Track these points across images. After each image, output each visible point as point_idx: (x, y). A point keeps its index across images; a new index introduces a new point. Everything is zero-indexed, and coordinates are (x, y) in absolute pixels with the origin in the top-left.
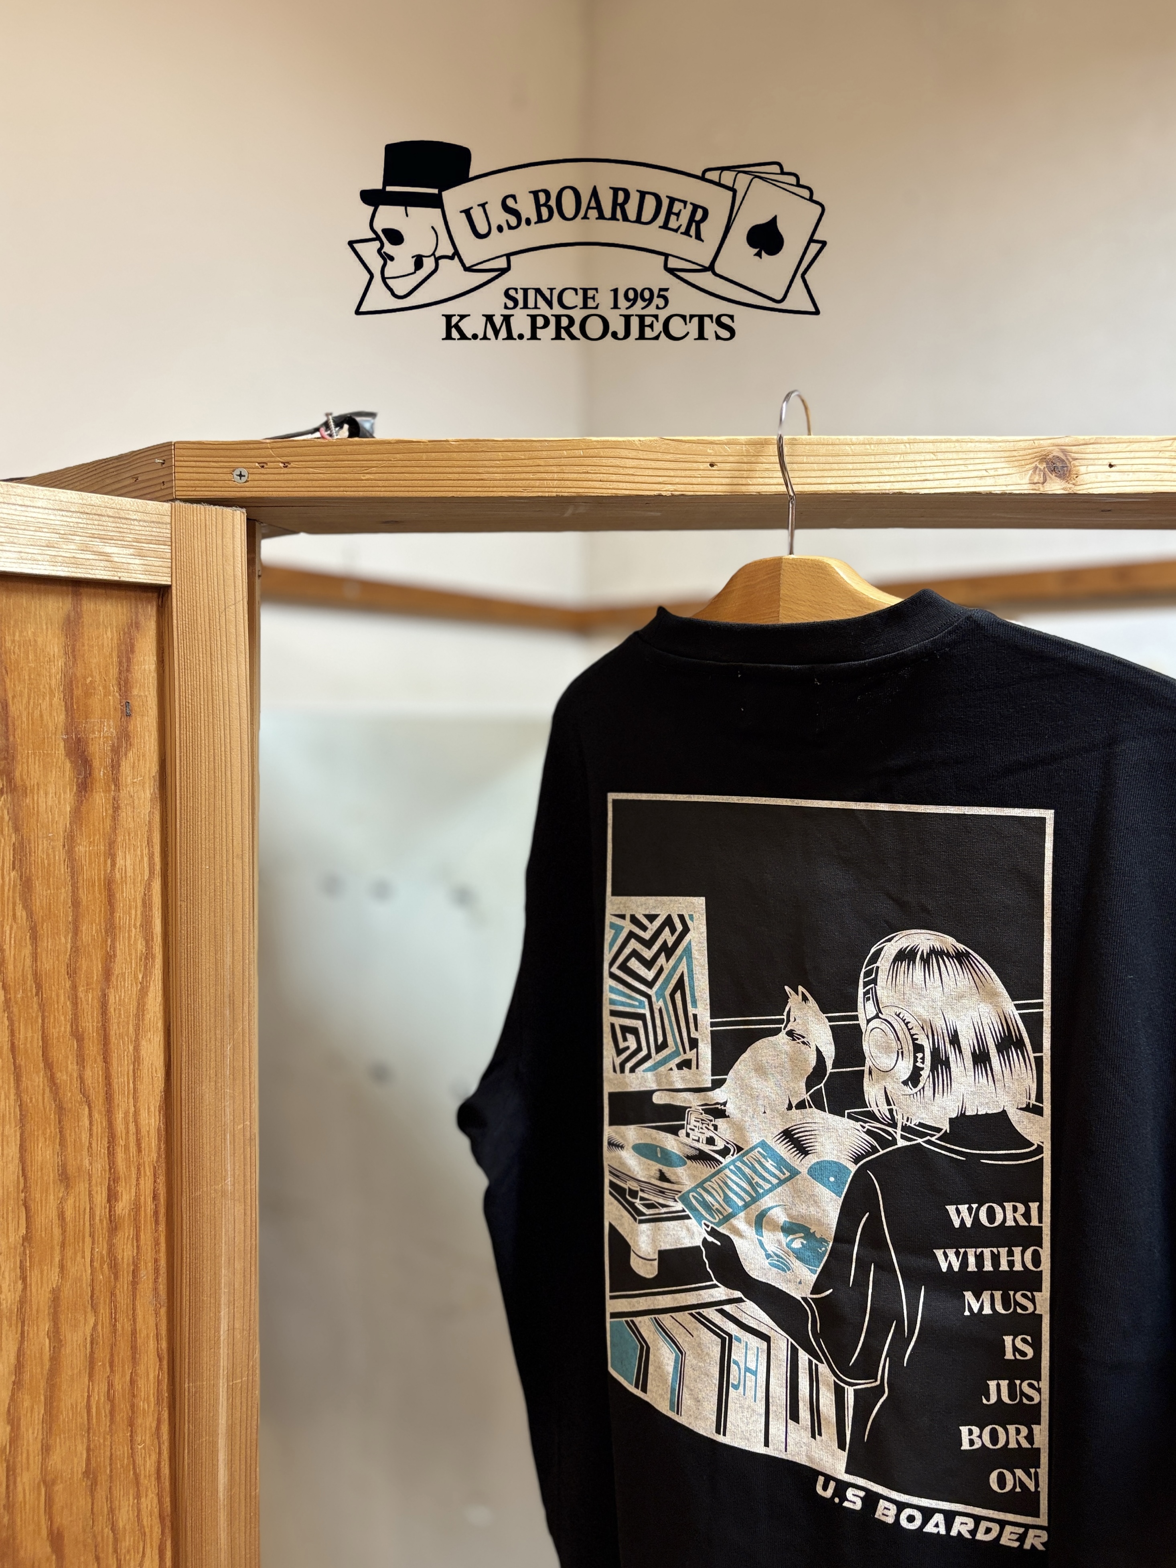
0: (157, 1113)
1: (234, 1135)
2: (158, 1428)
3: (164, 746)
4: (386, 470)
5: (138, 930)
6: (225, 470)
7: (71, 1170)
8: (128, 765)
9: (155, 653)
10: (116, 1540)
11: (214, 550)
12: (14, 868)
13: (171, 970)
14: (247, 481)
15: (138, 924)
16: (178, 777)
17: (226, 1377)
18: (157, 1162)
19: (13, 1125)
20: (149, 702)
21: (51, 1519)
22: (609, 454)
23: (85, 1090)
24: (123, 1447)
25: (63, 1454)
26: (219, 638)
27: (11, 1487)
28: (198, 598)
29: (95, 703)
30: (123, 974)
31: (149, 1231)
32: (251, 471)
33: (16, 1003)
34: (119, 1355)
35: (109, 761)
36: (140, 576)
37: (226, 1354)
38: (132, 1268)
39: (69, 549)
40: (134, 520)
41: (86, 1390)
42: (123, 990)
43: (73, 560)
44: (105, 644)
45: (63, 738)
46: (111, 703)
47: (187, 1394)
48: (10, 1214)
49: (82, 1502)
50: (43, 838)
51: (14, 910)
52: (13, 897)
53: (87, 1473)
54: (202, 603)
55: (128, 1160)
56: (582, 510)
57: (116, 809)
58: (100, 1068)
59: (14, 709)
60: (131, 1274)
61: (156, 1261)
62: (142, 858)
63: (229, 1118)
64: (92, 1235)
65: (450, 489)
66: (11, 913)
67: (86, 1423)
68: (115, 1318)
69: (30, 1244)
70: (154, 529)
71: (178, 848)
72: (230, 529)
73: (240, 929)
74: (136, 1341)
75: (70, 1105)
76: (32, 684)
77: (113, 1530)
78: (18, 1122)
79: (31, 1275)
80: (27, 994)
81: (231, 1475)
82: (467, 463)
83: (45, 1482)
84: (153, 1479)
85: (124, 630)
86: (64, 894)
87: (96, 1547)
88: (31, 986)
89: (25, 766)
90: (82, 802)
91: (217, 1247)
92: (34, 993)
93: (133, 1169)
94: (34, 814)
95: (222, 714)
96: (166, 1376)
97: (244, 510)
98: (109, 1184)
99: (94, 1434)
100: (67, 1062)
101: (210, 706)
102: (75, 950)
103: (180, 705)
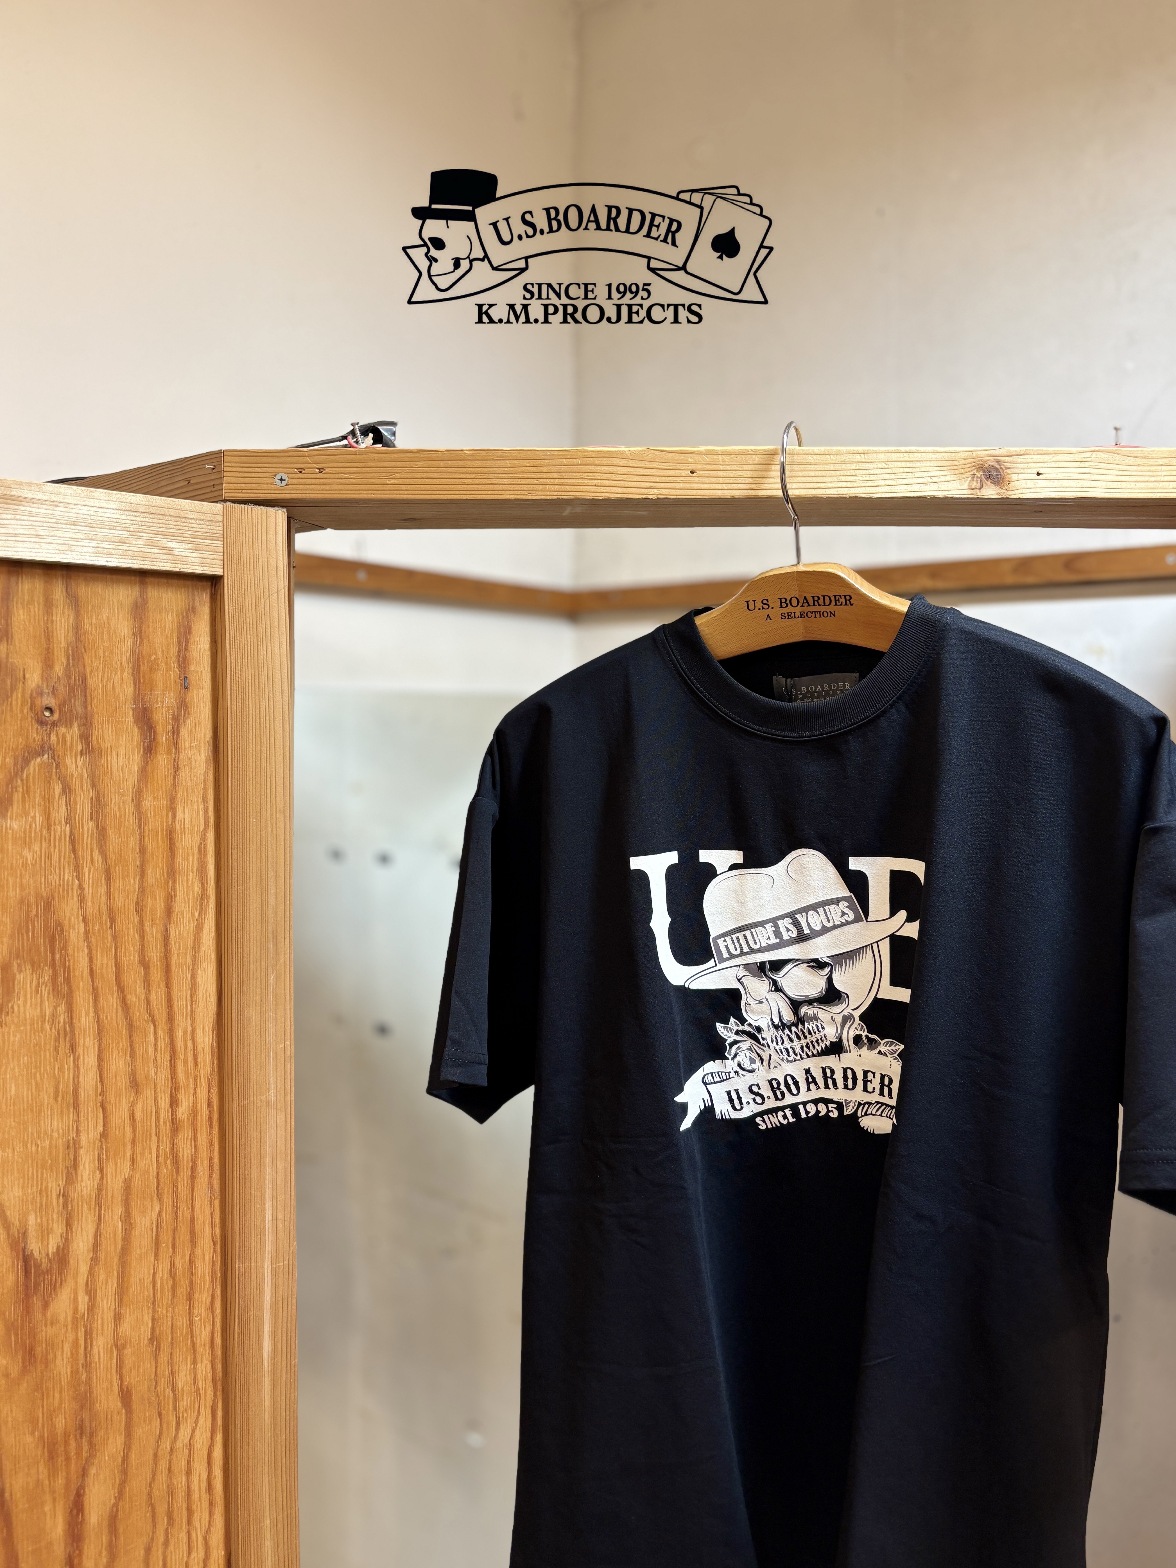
0: (211, 1033)
1: (277, 1053)
2: (212, 1303)
3: (217, 715)
4: (409, 475)
5: (195, 874)
6: (268, 475)
7: (140, 1078)
8: (186, 732)
9: (209, 635)
10: (175, 1400)
11: (260, 545)
12: (91, 819)
13: (223, 910)
14: (287, 485)
15: (195, 869)
16: (229, 743)
17: (270, 1260)
18: (211, 1074)
19: (92, 1038)
20: (204, 677)
21: (121, 1378)
22: (603, 463)
23: (150, 1010)
24: (183, 1319)
25: (132, 1322)
26: (264, 622)
27: (89, 1349)
28: (246, 587)
29: (159, 677)
30: (182, 912)
31: (205, 1134)
32: (290, 474)
33: (94, 934)
34: (179, 1239)
35: (170, 727)
36: (197, 568)
37: (270, 1240)
38: (190, 1164)
39: (137, 544)
40: (192, 519)
41: (152, 1267)
42: (182, 926)
43: (141, 554)
44: (167, 626)
45: (132, 708)
46: (172, 678)
47: (237, 1273)
48: (90, 1114)
49: (148, 1365)
50: (115, 793)
51: (92, 854)
52: (91, 844)
53: (152, 1339)
54: (249, 591)
55: (186, 1072)
56: (578, 509)
57: (176, 768)
58: (163, 992)
59: (91, 682)
60: (190, 1170)
61: (211, 1159)
62: (198, 811)
63: (272, 1038)
64: (157, 1135)
65: (464, 492)
66: (89, 858)
67: (152, 1295)
68: (176, 1207)
69: (106, 1140)
70: (209, 527)
71: (230, 803)
72: (272, 526)
73: (282, 874)
74: (194, 1227)
75: (138, 1023)
76: (106, 661)
77: (174, 1389)
78: (97, 1036)
79: (107, 1167)
80: (102, 927)
81: (275, 1345)
82: (479, 469)
83: (116, 1346)
84: (207, 1348)
85: (182, 614)
86: (133, 842)
87: (158, 1404)
88: (106, 921)
89: (100, 731)
90: (147, 762)
91: (262, 1148)
92: (109, 926)
93: (191, 1080)
94: (108, 772)
96: (219, 1258)
97: (285, 510)
98: (171, 1092)
99: (158, 1306)
100: (136, 987)
101: (257, 681)
102: (142, 890)
103: (231, 679)
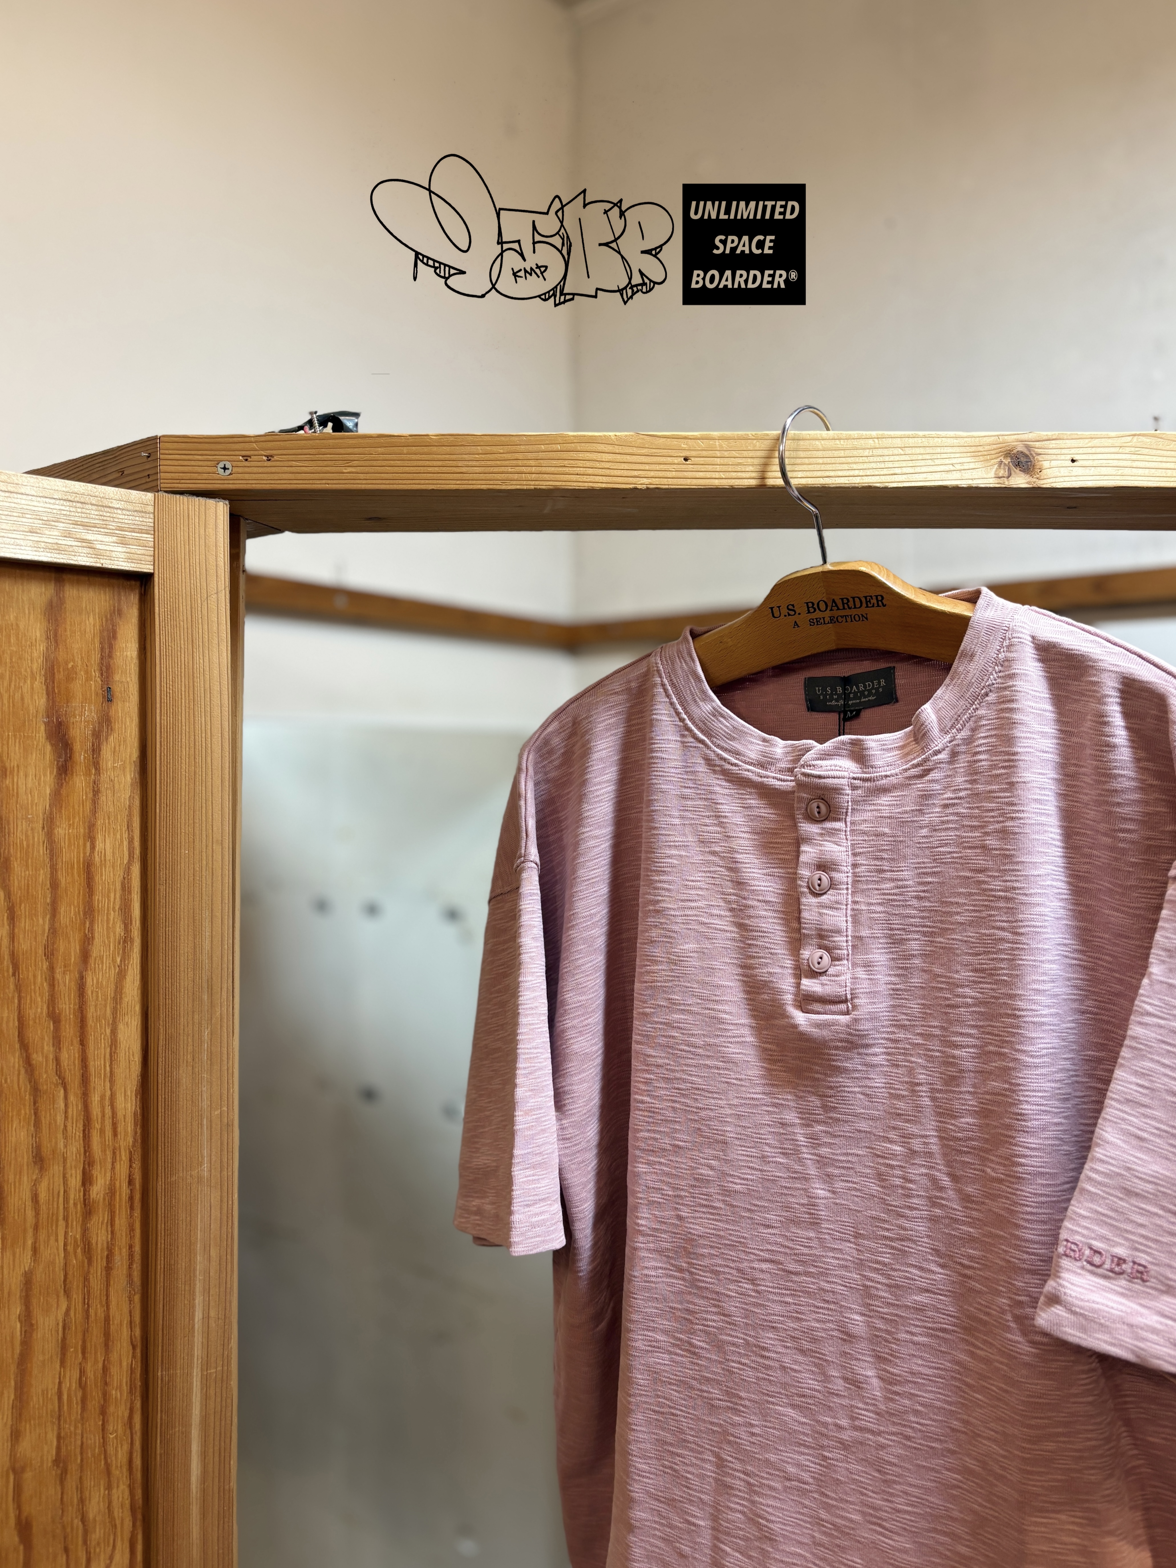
0: (134, 1098)
1: (211, 1121)
2: (131, 1417)
3: (145, 732)
4: (367, 463)
5: (117, 913)
6: (209, 463)
7: (46, 1151)
8: (108, 750)
9: (137, 640)
10: (86, 1532)
11: (197, 540)
13: (149, 954)
14: (231, 474)
15: (117, 908)
16: (158, 763)
17: (200, 1366)
18: (134, 1146)
20: (131, 689)
22: (585, 449)
23: (60, 1072)
24: (95, 1436)
25: (33, 1442)
26: (200, 626)
28: (180, 587)
29: (77, 687)
30: (101, 958)
31: (124, 1216)
32: (235, 464)
34: (91, 1342)
35: (89, 744)
36: (123, 564)
37: (200, 1343)
38: (106, 1253)
39: (52, 535)
40: (116, 508)
41: (57, 1376)
42: (101, 973)
43: (54, 546)
44: (88, 630)
46: (93, 688)
47: (160, 1382)
49: (52, 1491)
50: (23, 819)
53: (57, 1461)
54: (184, 591)
55: (103, 1143)
56: (560, 505)
57: (96, 792)
58: (76, 1051)
60: (105, 1260)
61: (131, 1247)
62: (122, 841)
63: (205, 1104)
64: (66, 1219)
65: (430, 482)
67: (57, 1409)
68: (88, 1304)
70: (138, 518)
71: (158, 832)
72: (212, 521)
73: (219, 914)
74: (109, 1328)
75: (45, 1087)
76: (13, 667)
77: (83, 1521)
80: (3, 974)
81: (205, 1467)
82: (447, 456)
83: (14, 1470)
84: (125, 1470)
85: (106, 617)
86: (43, 875)
87: (65, 1537)
88: (8, 967)
89: (5, 747)
90: (62, 784)
91: (192, 1234)
92: (11, 973)
93: (108, 1152)
94: (13, 795)
95: (203, 701)
96: (139, 1365)
97: (227, 502)
98: (84, 1168)
99: (65, 1421)
100: (43, 1044)
101: (191, 693)
102: (53, 931)
103: (161, 690)
